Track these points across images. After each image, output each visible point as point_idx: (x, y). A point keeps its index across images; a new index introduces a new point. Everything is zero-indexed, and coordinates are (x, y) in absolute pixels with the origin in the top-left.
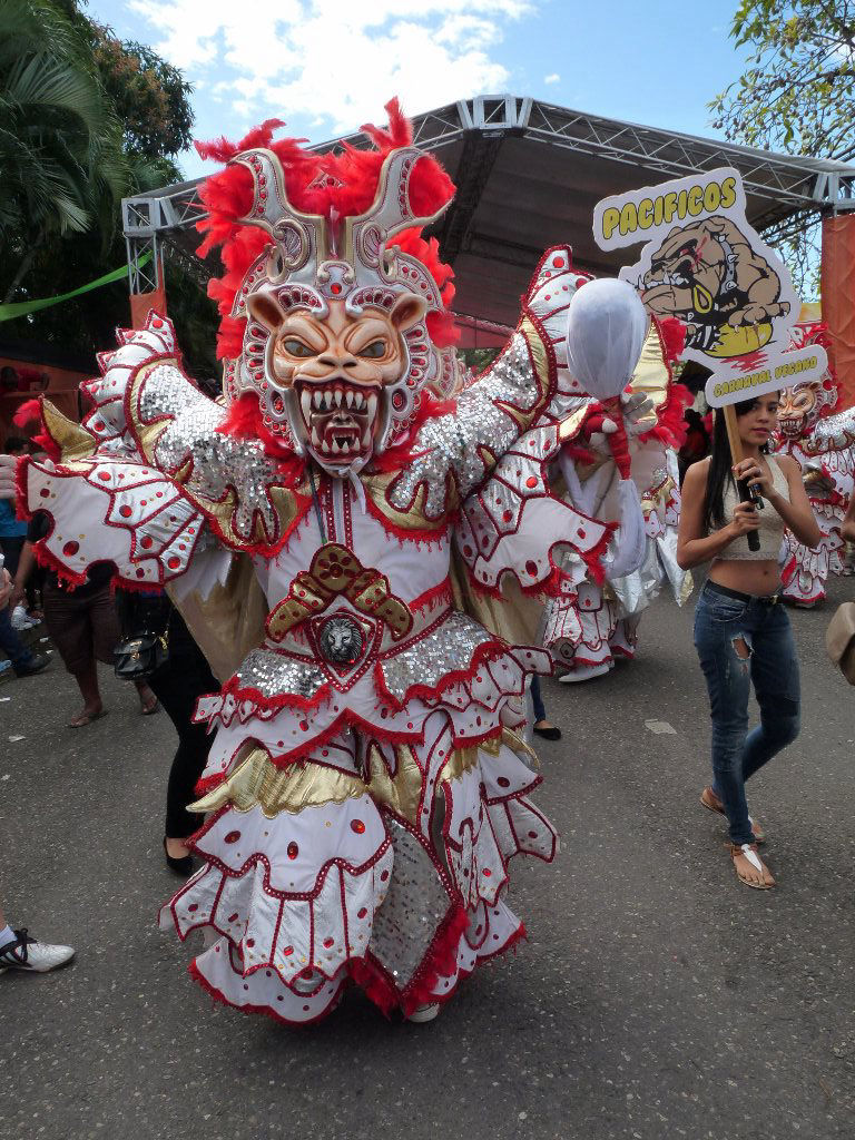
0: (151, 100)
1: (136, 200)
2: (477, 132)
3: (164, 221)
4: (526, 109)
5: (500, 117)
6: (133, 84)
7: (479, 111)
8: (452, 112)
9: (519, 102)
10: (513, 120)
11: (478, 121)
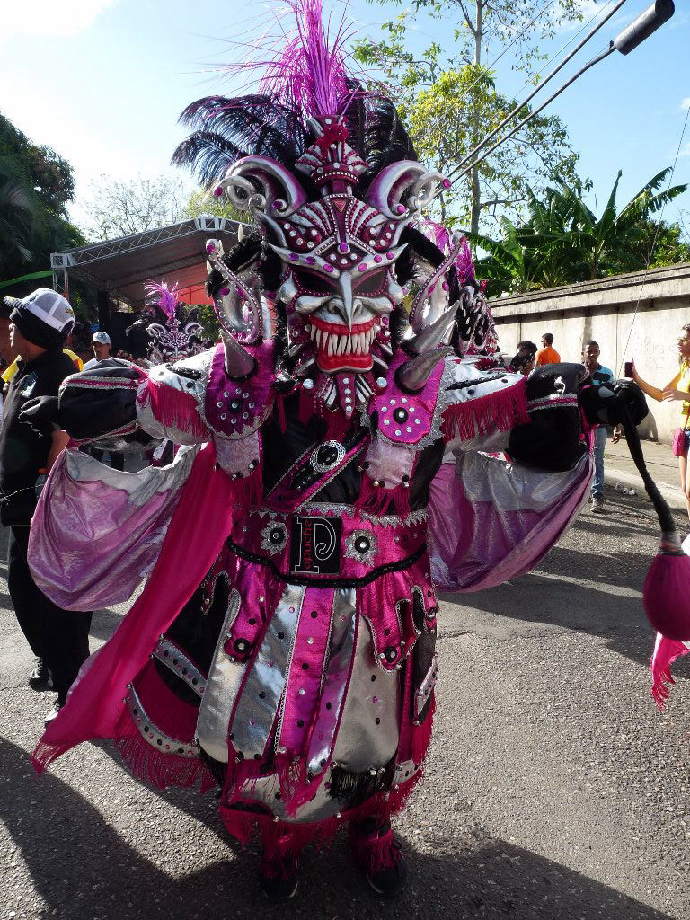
0: (55, 180)
1: (56, 254)
2: (203, 231)
3: (69, 264)
4: (223, 223)
5: (213, 226)
6: (46, 175)
7: (204, 223)
8: (192, 223)
9: (220, 220)
10: (217, 227)
11: (204, 227)
